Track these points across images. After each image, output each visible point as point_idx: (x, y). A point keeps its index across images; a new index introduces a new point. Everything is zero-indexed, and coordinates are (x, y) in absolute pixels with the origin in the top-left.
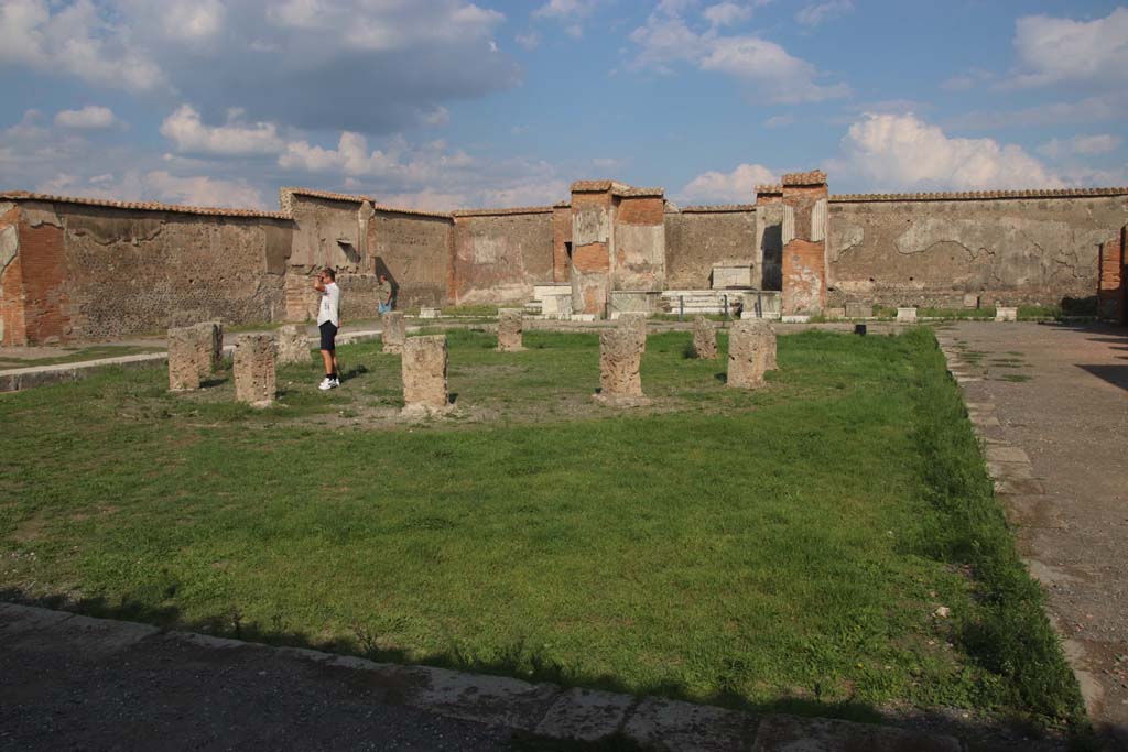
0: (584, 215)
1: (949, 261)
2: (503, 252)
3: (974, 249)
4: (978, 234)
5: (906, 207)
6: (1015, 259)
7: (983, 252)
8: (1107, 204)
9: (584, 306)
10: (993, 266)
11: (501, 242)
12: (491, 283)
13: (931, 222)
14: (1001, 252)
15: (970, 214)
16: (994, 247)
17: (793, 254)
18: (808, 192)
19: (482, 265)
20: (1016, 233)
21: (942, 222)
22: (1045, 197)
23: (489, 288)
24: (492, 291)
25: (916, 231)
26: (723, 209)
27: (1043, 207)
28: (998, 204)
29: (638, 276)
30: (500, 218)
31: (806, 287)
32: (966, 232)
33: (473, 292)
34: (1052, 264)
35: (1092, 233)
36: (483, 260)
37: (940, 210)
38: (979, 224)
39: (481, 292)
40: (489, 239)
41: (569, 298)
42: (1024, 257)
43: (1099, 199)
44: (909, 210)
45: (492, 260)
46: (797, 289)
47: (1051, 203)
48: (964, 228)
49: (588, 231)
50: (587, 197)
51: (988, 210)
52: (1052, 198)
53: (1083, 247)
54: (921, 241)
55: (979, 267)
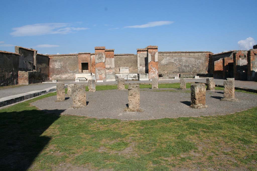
0: (98, 55)
1: (172, 66)
2: (62, 65)
3: (177, 64)
4: (177, 61)
5: (162, 55)
6: (185, 66)
7: (178, 64)
8: (201, 55)
9: (99, 78)
10: (181, 67)
11: (62, 63)
12: (60, 74)
13: (168, 58)
14: (182, 64)
15: (176, 56)
16: (181, 63)
17: (151, 65)
18: (154, 50)
19: (57, 69)
20: (185, 60)
21: (170, 58)
22: (190, 53)
23: (59, 75)
24: (60, 76)
25: (165, 60)
26: (121, 55)
27: (189, 55)
28: (181, 54)
29: (108, 71)
30: (62, 57)
31: (154, 73)
32: (175, 60)
33: (54, 76)
34: (192, 67)
35: (199, 61)
36: (57, 67)
37: (170, 55)
38: (178, 58)
39: (56, 76)
40: (59, 62)
41: (95, 76)
42: (187, 66)
43: (200, 53)
44: (163, 55)
45: (60, 68)
46: (152, 73)
47: (191, 54)
48: (175, 59)
49: (99, 59)
50: (100, 50)
51: (179, 55)
52: (191, 53)
53: (197, 63)
54: (166, 62)
55: (178, 68)
